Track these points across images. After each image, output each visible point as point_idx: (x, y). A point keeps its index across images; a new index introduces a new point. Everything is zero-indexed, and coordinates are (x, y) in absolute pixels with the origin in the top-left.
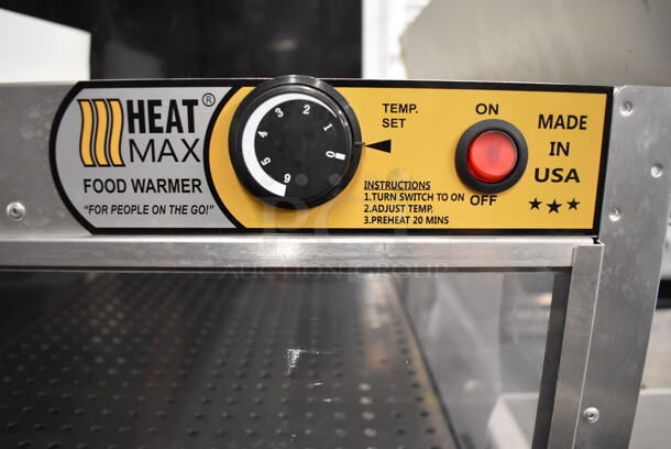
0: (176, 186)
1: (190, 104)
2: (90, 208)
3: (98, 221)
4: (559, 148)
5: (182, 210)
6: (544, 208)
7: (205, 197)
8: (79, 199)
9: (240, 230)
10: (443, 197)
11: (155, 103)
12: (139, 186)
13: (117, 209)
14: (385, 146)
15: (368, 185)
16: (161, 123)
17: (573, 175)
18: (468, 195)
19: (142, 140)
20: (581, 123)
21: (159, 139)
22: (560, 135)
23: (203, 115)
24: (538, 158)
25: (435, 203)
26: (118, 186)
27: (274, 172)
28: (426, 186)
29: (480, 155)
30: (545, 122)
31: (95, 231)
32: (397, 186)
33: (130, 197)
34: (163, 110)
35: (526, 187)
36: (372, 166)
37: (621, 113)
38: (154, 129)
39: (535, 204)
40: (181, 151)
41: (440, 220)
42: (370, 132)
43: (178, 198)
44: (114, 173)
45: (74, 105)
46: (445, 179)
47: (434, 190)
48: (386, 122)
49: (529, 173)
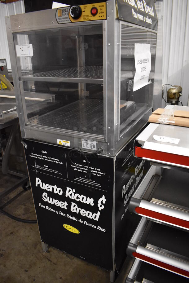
0: (66, 18)
1: (67, 9)
2: (59, 21)
3: (60, 23)
4: (101, 9)
5: (67, 21)
6: (102, 17)
7: (69, 19)
8: (58, 20)
9: (72, 22)
10: (90, 17)
11: (64, 9)
12: (63, 18)
13: (61, 21)
14: (84, 11)
15: (83, 16)
16: (65, 11)
17: (103, 12)
18: (92, 16)
19: (63, 13)
20: (103, 6)
21: (65, 13)
22: (101, 8)
23: (68, 10)
24: (99, 11)
25: (89, 17)
26: (61, 19)
27: (72, 14)
28: (88, 15)
29: (93, 12)
30: (99, 6)
31: (59, 24)
32: (85, 16)
33: (62, 20)
34: (65, 10)
35: (98, 15)
36: (83, 14)
37: (108, 4)
38: (64, 12)
39: (99, 16)
40: (66, 14)
41: (90, 19)
42: (83, 10)
43: (66, 19)
44: (61, 17)
45: (57, 11)
46: (90, 14)
47: (89, 16)
48: (84, 9)
49: (98, 13)
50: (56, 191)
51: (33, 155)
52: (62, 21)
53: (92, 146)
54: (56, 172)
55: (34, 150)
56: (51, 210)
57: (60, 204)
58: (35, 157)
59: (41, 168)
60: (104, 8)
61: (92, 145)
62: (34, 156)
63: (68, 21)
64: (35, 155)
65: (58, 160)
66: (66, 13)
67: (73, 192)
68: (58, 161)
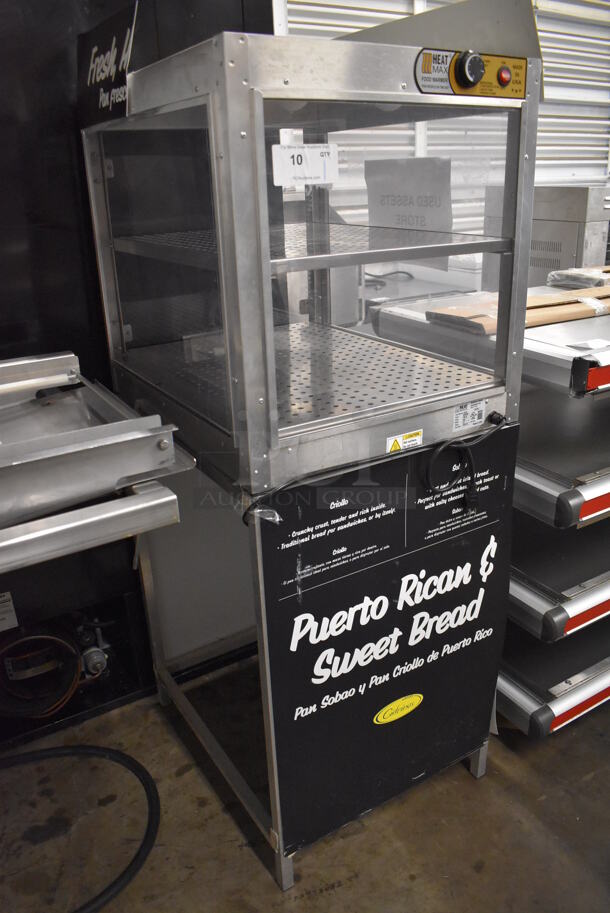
0: (442, 80)
1: (447, 57)
2: (423, 86)
3: (424, 90)
4: (517, 75)
5: (442, 88)
6: (519, 91)
7: (447, 84)
8: (420, 83)
9: (454, 94)
10: (495, 87)
12: (435, 80)
13: (429, 86)
15: (481, 83)
16: (440, 62)
17: (520, 82)
18: (500, 87)
19: (436, 65)
20: (521, 67)
21: (439, 66)
22: (517, 71)
23: (449, 60)
24: (513, 77)
25: (493, 89)
26: (429, 79)
28: (491, 84)
30: (514, 67)
31: (422, 92)
32: (485, 83)
33: (432, 83)
34: (440, 58)
35: (511, 86)
37: (530, 66)
39: (513, 90)
40: (443, 69)
41: (495, 93)
43: (442, 84)
44: (429, 76)
45: (421, 55)
47: (494, 84)
49: (511, 83)
50: (369, 613)
51: (295, 538)
52: (432, 87)
53: (476, 417)
54: (372, 550)
55: (300, 515)
56: (341, 697)
57: (375, 651)
58: (303, 541)
59: (318, 569)
60: (522, 72)
61: (476, 412)
62: (299, 538)
63: (446, 88)
64: (302, 532)
65: (383, 506)
66: (443, 66)
67: (420, 580)
68: (380, 511)
